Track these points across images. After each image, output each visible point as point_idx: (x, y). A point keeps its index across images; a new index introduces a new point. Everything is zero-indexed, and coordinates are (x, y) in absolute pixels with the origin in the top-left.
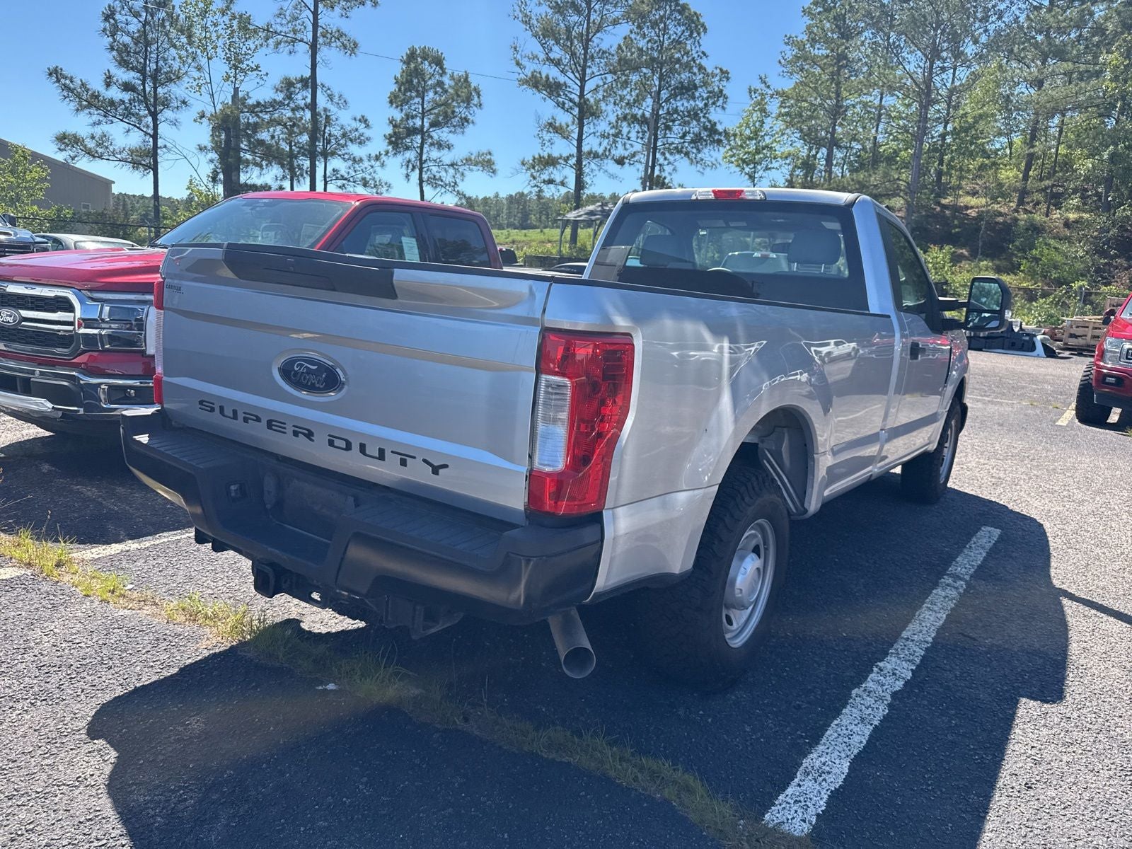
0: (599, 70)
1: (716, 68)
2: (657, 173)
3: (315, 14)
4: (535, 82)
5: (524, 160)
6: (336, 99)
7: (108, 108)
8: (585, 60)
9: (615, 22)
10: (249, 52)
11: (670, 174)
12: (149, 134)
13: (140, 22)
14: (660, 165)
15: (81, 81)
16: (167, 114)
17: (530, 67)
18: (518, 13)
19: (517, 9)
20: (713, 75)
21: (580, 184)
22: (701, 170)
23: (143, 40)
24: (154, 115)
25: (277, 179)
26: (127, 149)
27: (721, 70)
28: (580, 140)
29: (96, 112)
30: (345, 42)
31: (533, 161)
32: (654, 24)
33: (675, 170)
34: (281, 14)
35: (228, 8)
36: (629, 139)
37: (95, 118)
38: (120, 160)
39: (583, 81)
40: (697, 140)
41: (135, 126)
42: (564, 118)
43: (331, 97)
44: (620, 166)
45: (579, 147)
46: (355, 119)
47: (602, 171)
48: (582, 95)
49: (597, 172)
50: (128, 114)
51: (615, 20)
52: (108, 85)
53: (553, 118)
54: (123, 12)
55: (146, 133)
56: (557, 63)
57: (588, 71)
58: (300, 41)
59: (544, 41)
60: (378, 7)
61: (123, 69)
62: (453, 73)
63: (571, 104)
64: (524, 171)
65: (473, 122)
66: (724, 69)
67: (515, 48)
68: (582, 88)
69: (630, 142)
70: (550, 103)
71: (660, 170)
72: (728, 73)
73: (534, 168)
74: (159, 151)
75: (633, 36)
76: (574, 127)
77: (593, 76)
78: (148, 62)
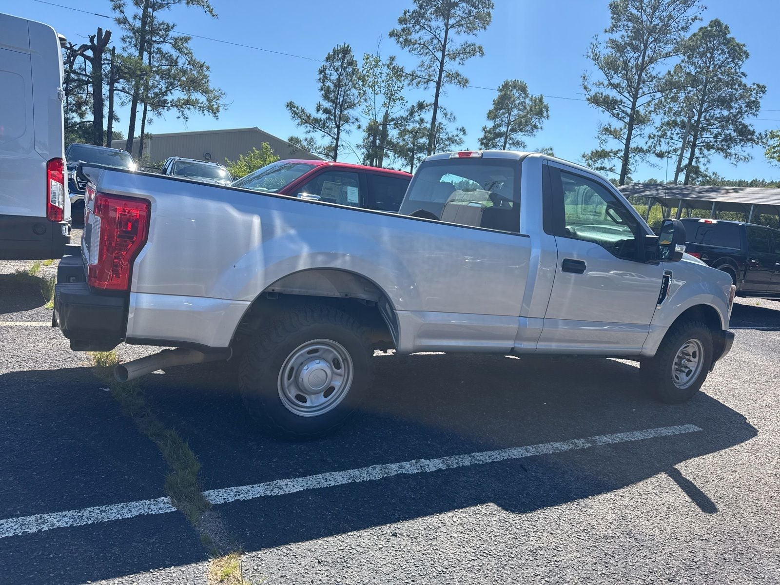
0: (649, 90)
1: (754, 84)
2: (694, 164)
3: (442, 63)
4: (595, 100)
5: (584, 154)
6: (448, 116)
7: (314, 123)
8: (638, 84)
9: (668, 55)
10: (399, 89)
11: (704, 165)
12: (335, 138)
13: (338, 74)
14: (697, 158)
15: (302, 108)
16: (346, 127)
17: (594, 90)
18: (590, 54)
19: (590, 51)
20: (751, 90)
21: (625, 171)
22: (735, 162)
23: (338, 84)
24: (338, 127)
25: (403, 165)
26: (322, 147)
27: (758, 85)
28: (628, 140)
29: (309, 126)
30: (460, 80)
31: (592, 154)
32: (702, 55)
33: (708, 161)
34: (422, 65)
35: (391, 64)
36: (672, 139)
37: (308, 129)
38: (318, 153)
39: (635, 98)
40: (728, 139)
41: (327, 133)
42: (617, 124)
43: (446, 114)
44: (659, 158)
45: (627, 145)
46: (458, 129)
47: (645, 161)
48: (633, 108)
49: (640, 163)
50: (324, 126)
51: (667, 54)
52: (318, 110)
53: (609, 125)
54: (330, 69)
55: (333, 138)
56: (616, 87)
57: (640, 91)
58: (431, 81)
59: (608, 72)
60: (483, 56)
61: (327, 101)
62: (532, 96)
63: (624, 115)
64: (584, 161)
65: (541, 128)
66: (761, 84)
67: (584, 77)
68: (634, 103)
69: (673, 141)
70: (607, 114)
71: (696, 162)
72: (765, 88)
73: (591, 159)
74: (339, 148)
75: (683, 65)
76: (626, 130)
77: (644, 94)
78: (339, 97)
